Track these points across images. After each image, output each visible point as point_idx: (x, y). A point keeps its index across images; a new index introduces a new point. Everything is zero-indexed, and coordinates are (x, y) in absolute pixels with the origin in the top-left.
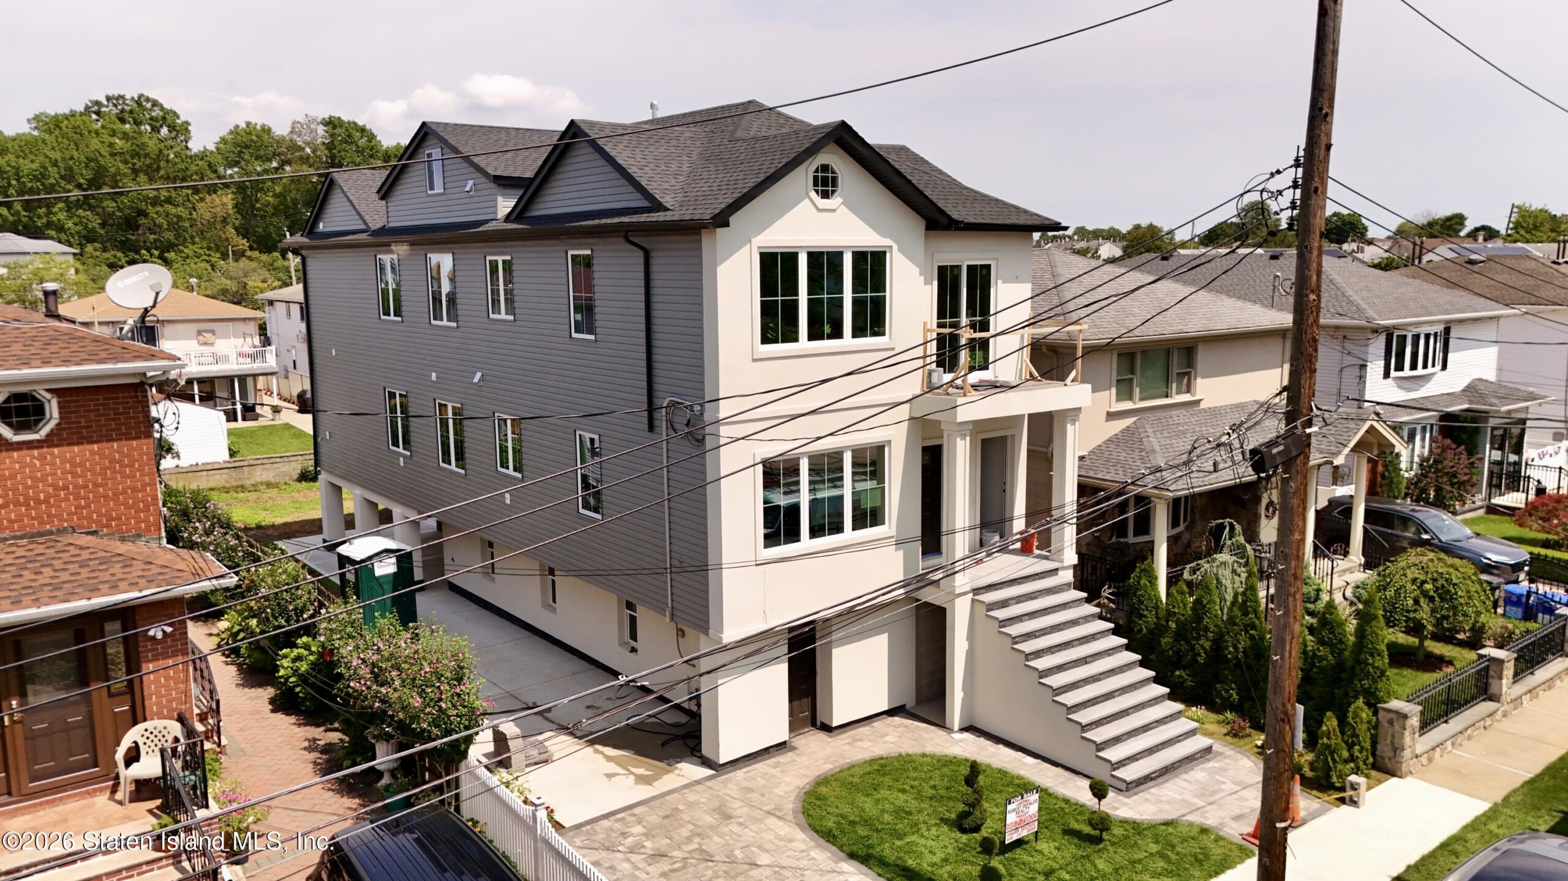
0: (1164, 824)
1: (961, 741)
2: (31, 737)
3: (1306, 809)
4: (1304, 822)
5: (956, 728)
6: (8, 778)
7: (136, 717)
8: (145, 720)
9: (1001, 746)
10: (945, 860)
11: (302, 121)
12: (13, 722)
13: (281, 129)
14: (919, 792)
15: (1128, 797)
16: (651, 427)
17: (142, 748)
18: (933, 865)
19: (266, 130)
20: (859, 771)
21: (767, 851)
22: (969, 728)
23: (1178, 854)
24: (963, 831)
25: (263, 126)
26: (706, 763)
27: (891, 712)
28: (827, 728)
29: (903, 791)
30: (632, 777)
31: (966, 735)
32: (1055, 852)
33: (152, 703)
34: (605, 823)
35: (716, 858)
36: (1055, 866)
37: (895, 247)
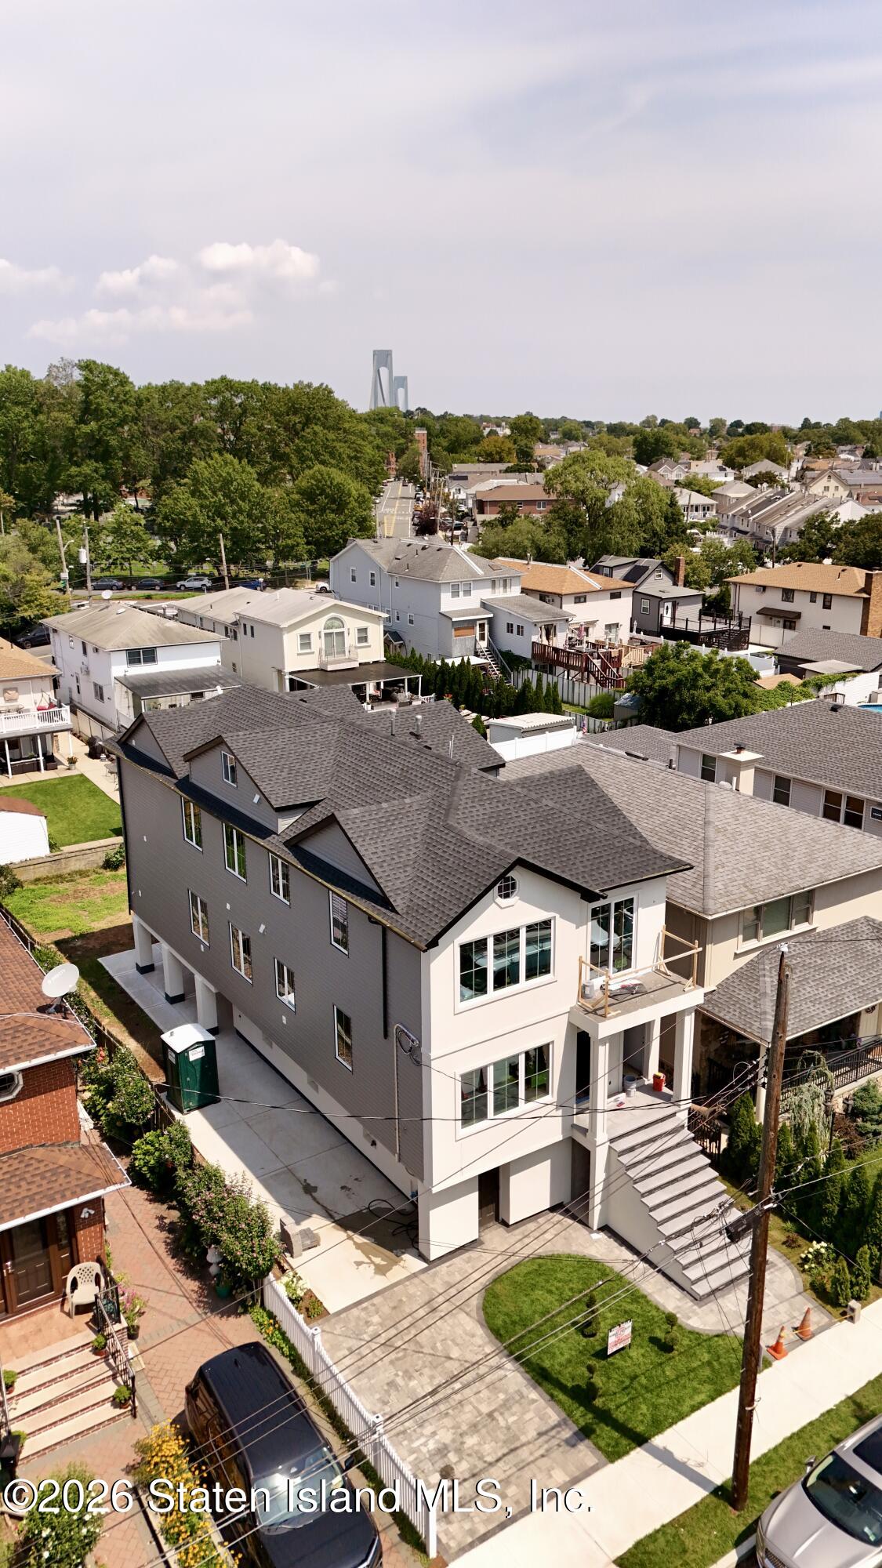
0: (717, 1336)
1: (597, 1241)
2: (18, 1279)
3: (817, 1323)
4: (813, 1335)
5: (595, 1228)
6: (6, 1302)
7: (74, 1261)
8: (79, 1263)
9: (623, 1248)
10: (569, 1361)
11: (58, 364)
12: (8, 1274)
13: (39, 374)
14: (561, 1294)
15: (700, 1307)
16: (386, 1035)
17: (79, 1281)
18: (561, 1365)
19: (25, 374)
20: (524, 1270)
21: (458, 1345)
22: (605, 1229)
23: (720, 1364)
24: (585, 1336)
25: (23, 371)
26: (422, 1257)
27: (552, 1209)
28: (505, 1224)
29: (550, 1292)
30: (373, 1267)
31: (602, 1236)
32: (641, 1359)
33: (83, 1253)
34: (355, 1312)
35: (425, 1351)
36: (638, 1372)
37: (558, 916)
